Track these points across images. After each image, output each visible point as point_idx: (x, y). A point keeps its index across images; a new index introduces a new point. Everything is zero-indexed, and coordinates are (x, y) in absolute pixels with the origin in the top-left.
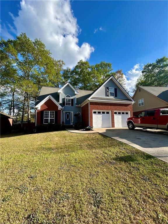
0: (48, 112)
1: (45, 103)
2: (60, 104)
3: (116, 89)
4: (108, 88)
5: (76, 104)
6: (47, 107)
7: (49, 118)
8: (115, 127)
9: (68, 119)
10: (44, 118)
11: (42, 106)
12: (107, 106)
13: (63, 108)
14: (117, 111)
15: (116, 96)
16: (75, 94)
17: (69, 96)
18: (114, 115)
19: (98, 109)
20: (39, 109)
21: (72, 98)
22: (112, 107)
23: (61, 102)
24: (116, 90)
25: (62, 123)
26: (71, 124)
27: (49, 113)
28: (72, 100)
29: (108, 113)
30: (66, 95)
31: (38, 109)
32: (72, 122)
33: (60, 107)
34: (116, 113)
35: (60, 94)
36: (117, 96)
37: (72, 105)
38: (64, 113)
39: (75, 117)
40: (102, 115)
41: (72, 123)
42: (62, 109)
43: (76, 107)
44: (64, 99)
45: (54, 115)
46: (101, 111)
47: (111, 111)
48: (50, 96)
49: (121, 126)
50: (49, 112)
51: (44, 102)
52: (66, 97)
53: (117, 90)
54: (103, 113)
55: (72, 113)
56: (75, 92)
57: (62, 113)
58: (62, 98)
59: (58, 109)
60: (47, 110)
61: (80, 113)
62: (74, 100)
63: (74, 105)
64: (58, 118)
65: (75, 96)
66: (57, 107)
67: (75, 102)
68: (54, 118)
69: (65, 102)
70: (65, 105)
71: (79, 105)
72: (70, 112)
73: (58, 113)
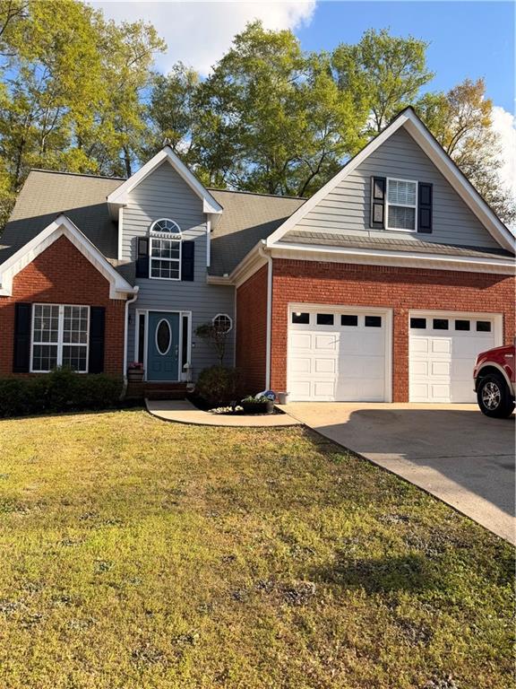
0: (56, 311)
1: (39, 261)
2: (121, 270)
3: (430, 187)
4: (381, 182)
5: (211, 271)
6: (48, 285)
7: (60, 344)
8: (411, 399)
9: (163, 348)
10: (33, 343)
11: (19, 279)
12: (370, 285)
13: (137, 288)
14: (429, 315)
15: (425, 227)
16: (205, 217)
17: (170, 224)
18: (410, 337)
19: (315, 300)
20: (7, 290)
21: (185, 235)
22: (400, 289)
23: (125, 254)
24: (425, 191)
25: (129, 369)
26: (182, 377)
27: (61, 318)
28: (189, 246)
29: (374, 322)
30: (153, 218)
32: (186, 366)
33: (118, 287)
34: (419, 324)
35: (121, 210)
36: (434, 227)
37: (188, 275)
38: (142, 318)
39: (199, 339)
40: (338, 334)
41: (184, 370)
42: (130, 297)
43: (212, 286)
44: (140, 243)
45: (84, 327)
46: (337, 311)
47: (390, 312)
48: (62, 220)
49: (448, 393)
50: (61, 308)
51: (32, 256)
52: (152, 232)
53: (434, 195)
54: (349, 321)
55: (185, 319)
56: (202, 202)
57: (129, 319)
58: (131, 238)
59: (111, 297)
60: (47, 299)
61: (227, 319)
62: (196, 249)
63: (195, 274)
64: (108, 343)
65: (205, 224)
66: (106, 284)
67: (204, 259)
68: (87, 345)
69: (151, 258)
70: (150, 277)
71: (226, 275)
72: (178, 313)
73: (108, 315)
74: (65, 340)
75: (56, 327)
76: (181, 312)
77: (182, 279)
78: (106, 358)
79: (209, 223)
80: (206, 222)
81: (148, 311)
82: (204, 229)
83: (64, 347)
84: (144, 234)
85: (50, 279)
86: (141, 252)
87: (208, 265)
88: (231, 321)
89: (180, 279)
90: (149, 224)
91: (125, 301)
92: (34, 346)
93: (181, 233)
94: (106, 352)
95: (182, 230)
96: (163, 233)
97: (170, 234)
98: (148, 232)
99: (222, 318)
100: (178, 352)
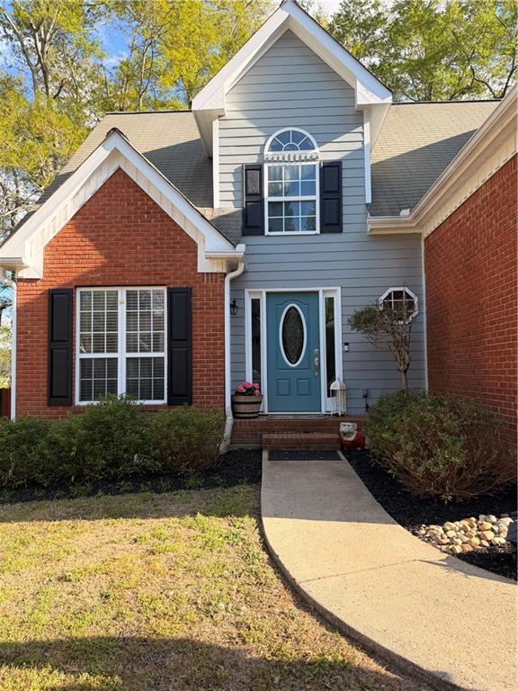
0: (113, 301)
2: (219, 224)
5: (374, 209)
7: (122, 355)
9: (293, 356)
10: (79, 356)
11: (55, 249)
13: (241, 248)
16: (360, 116)
17: (297, 136)
20: (34, 266)
21: (325, 153)
23: (225, 200)
25: (236, 394)
26: (329, 406)
27: (122, 311)
28: (332, 171)
30: (270, 129)
31: (21, 274)
32: (336, 385)
33: (211, 250)
35: (216, 124)
37: (332, 223)
38: (256, 304)
39: (358, 336)
41: (331, 393)
42: (232, 266)
43: (376, 238)
44: (249, 175)
48: (114, 141)
50: (122, 294)
52: (268, 153)
55: (330, 302)
56: (351, 91)
57: (233, 306)
58: (232, 169)
59: (200, 269)
60: (98, 279)
61: (408, 296)
62: (345, 174)
63: (345, 219)
64: (199, 352)
65: (360, 129)
66: (191, 247)
67: (356, 193)
68: (164, 354)
69: (267, 198)
70: (267, 232)
71: (405, 212)
72: (317, 292)
73: (196, 302)
74: (130, 348)
75: (113, 325)
76: (320, 289)
77: (321, 232)
78: (196, 375)
79: (367, 126)
80: (362, 124)
81: (264, 291)
82: (359, 137)
83: (128, 359)
84: (253, 160)
86: (250, 191)
87: (369, 200)
88: (416, 300)
89: (318, 231)
90: (261, 141)
91: (225, 275)
92: (81, 360)
93: (317, 150)
94: (197, 367)
95: (320, 144)
96: (286, 154)
97: (297, 153)
98: (261, 154)
99: (398, 295)
100: (319, 361)
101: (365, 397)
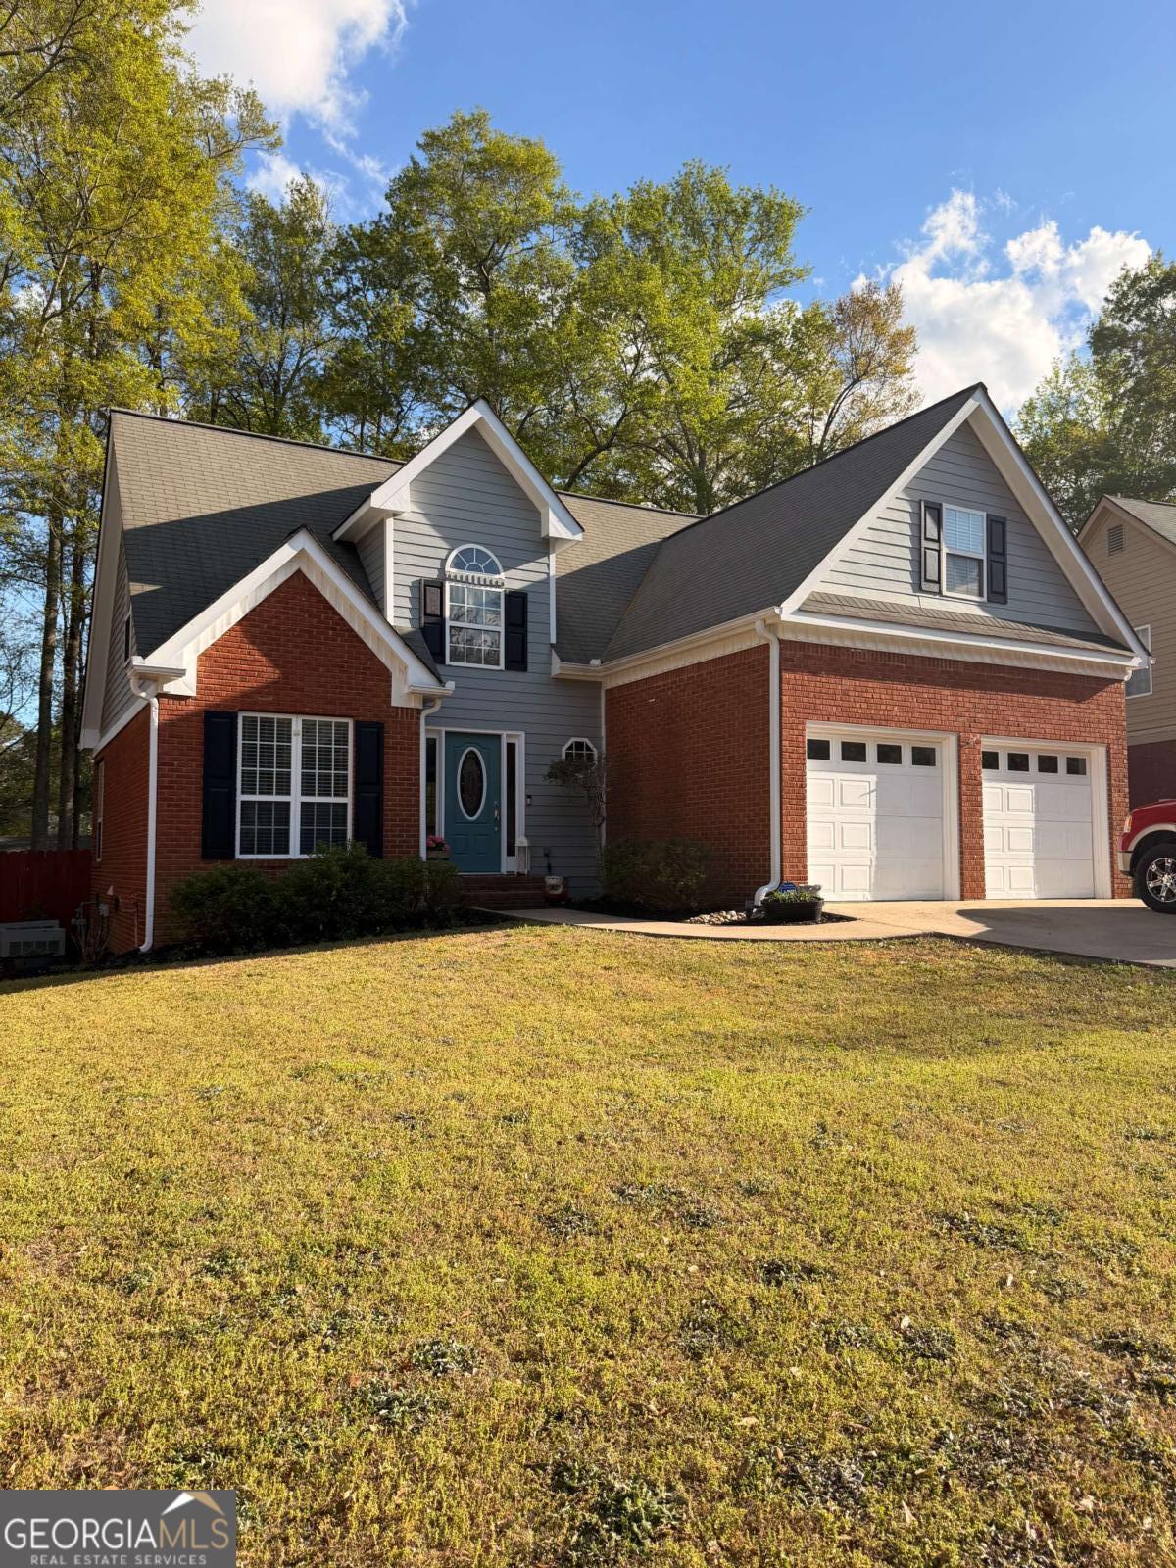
0: (285, 735)
1: (252, 624)
3: (1003, 523)
4: (936, 511)
5: (559, 651)
6: (271, 673)
7: (296, 798)
8: (989, 894)
9: (472, 807)
10: (241, 797)
11: (209, 659)
12: (927, 692)
13: (450, 685)
16: (547, 544)
17: (482, 556)
19: (849, 717)
20: (185, 686)
21: (513, 580)
23: (398, 613)
25: (430, 848)
26: (508, 865)
27: (297, 745)
28: (517, 604)
30: (453, 542)
31: (170, 688)
32: (522, 842)
33: (412, 680)
35: (390, 523)
36: (1010, 592)
37: (517, 659)
38: (432, 745)
40: (873, 778)
41: (511, 852)
42: (428, 700)
43: (560, 681)
44: (427, 592)
45: (341, 764)
46: (871, 736)
47: (953, 740)
48: (303, 541)
49: (1032, 884)
50: (297, 724)
51: (238, 613)
52: (450, 570)
53: (1009, 538)
54: (889, 754)
55: (511, 747)
56: (540, 515)
58: (409, 581)
59: (394, 703)
60: (270, 703)
61: (588, 748)
62: (531, 607)
63: (530, 658)
64: (391, 798)
65: (544, 560)
66: (384, 675)
67: (545, 626)
68: (348, 800)
69: (448, 624)
70: (448, 662)
71: (595, 662)
72: (499, 737)
73: (389, 741)
74: (307, 790)
75: (286, 762)
76: (504, 733)
77: (507, 668)
78: (388, 825)
79: (552, 556)
80: (547, 554)
81: (443, 730)
82: (544, 568)
83: (303, 804)
84: (434, 575)
85: (275, 663)
86: (429, 611)
87: (553, 640)
88: (595, 751)
89: (502, 666)
90: (443, 554)
91: (419, 711)
92: (243, 802)
93: (502, 576)
94: (388, 815)
95: (506, 569)
96: (471, 574)
97: (483, 576)
98: (442, 570)
99: (579, 745)
100: (500, 814)
101: (546, 855)
